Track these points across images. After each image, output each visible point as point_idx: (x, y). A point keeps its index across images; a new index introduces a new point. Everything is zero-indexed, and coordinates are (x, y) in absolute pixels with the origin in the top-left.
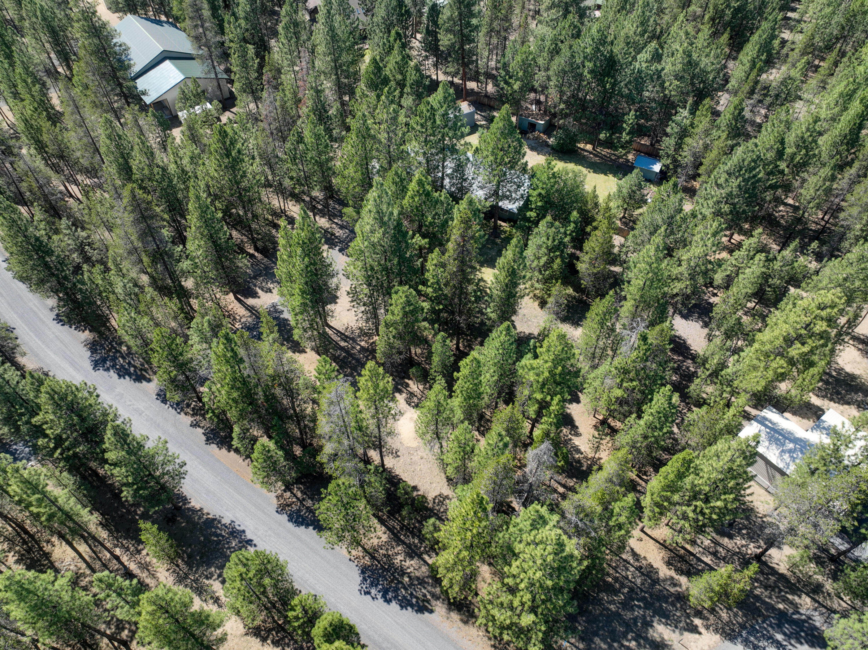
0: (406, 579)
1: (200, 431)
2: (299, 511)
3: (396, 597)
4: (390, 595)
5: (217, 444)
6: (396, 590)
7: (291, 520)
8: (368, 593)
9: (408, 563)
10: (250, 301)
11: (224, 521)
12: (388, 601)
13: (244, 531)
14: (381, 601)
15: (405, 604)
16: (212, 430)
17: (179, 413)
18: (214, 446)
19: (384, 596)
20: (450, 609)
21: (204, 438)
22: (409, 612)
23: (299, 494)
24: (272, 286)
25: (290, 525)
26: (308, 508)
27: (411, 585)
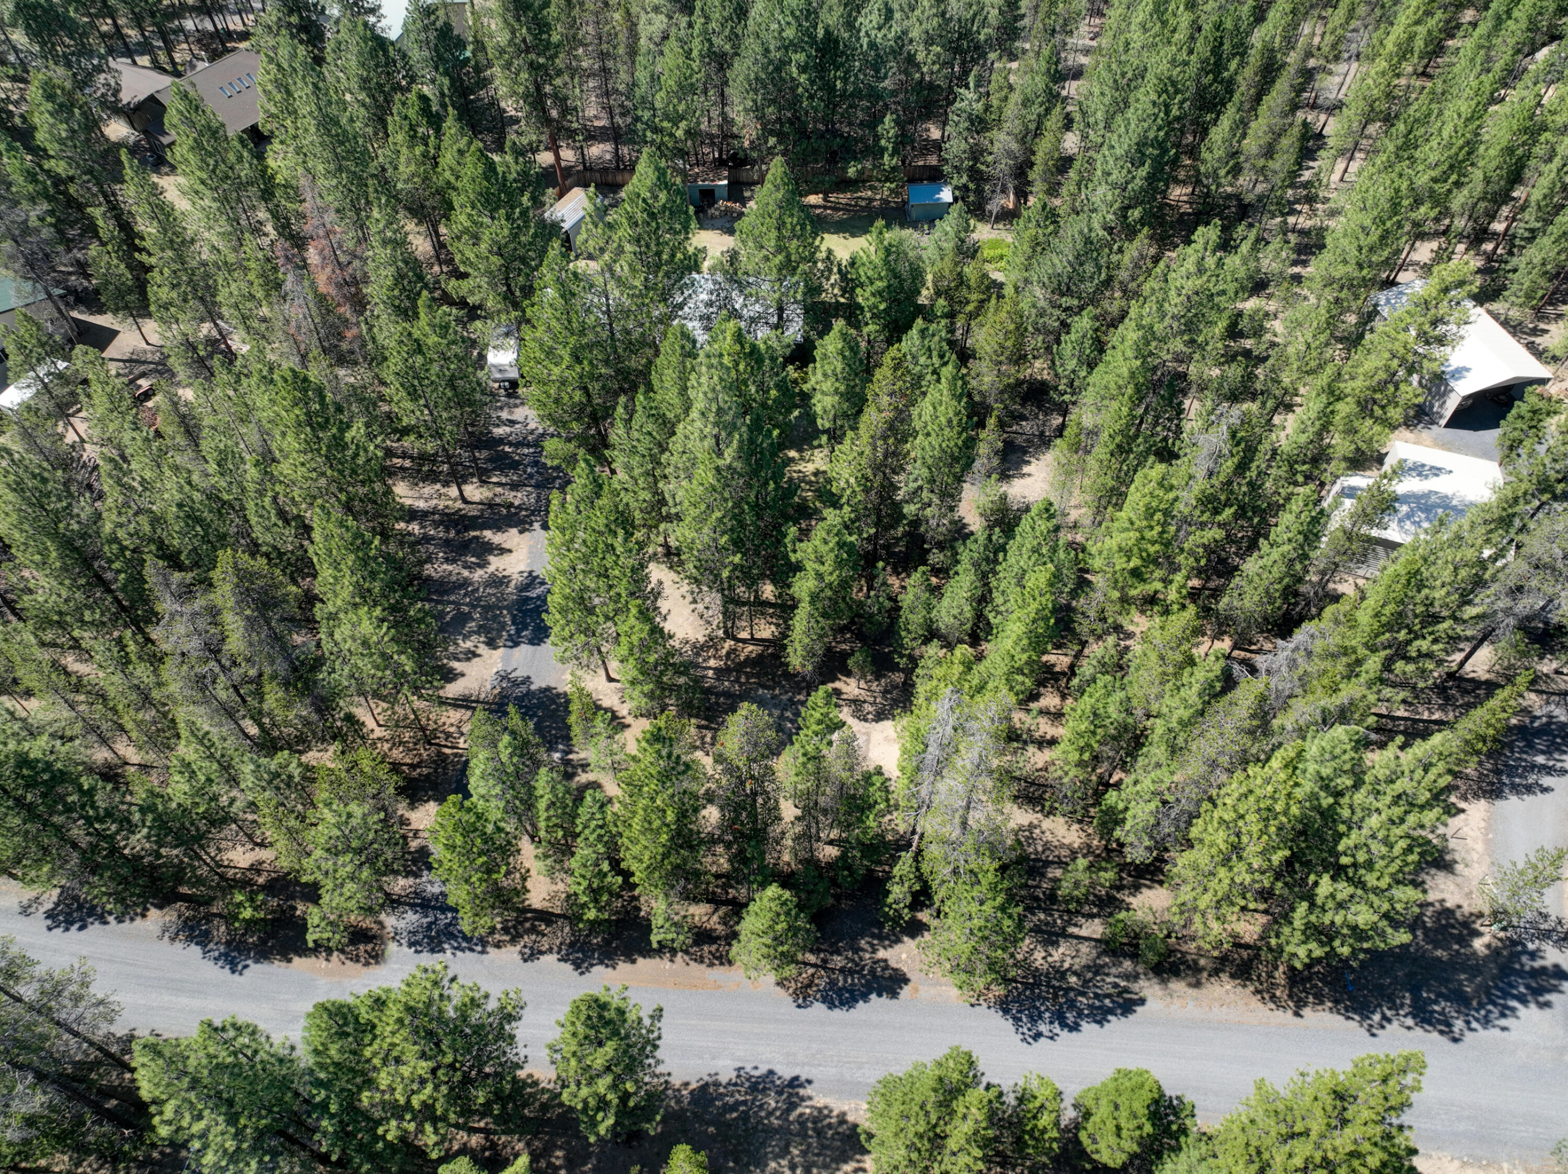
0: (1073, 980)
1: (550, 960)
2: (832, 983)
3: (1080, 1015)
4: (1070, 1017)
5: (601, 962)
6: (1072, 1004)
7: (832, 1006)
8: (1038, 1036)
9: (1056, 955)
10: (452, 690)
11: (724, 1079)
12: (1075, 1028)
13: (771, 1072)
14: (1065, 1034)
15: (1100, 1016)
16: (572, 945)
17: (483, 952)
18: (598, 970)
19: (1064, 1025)
20: (1164, 982)
21: (568, 967)
22: (1116, 1023)
23: (811, 958)
24: (469, 644)
25: (838, 1013)
26: (842, 970)
27: (1086, 982)
